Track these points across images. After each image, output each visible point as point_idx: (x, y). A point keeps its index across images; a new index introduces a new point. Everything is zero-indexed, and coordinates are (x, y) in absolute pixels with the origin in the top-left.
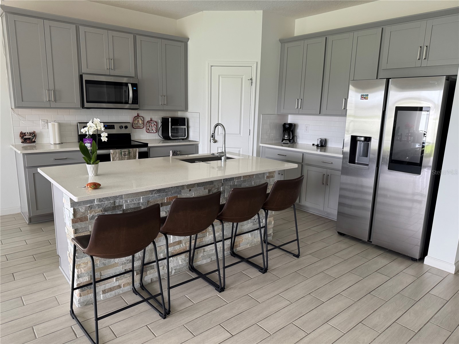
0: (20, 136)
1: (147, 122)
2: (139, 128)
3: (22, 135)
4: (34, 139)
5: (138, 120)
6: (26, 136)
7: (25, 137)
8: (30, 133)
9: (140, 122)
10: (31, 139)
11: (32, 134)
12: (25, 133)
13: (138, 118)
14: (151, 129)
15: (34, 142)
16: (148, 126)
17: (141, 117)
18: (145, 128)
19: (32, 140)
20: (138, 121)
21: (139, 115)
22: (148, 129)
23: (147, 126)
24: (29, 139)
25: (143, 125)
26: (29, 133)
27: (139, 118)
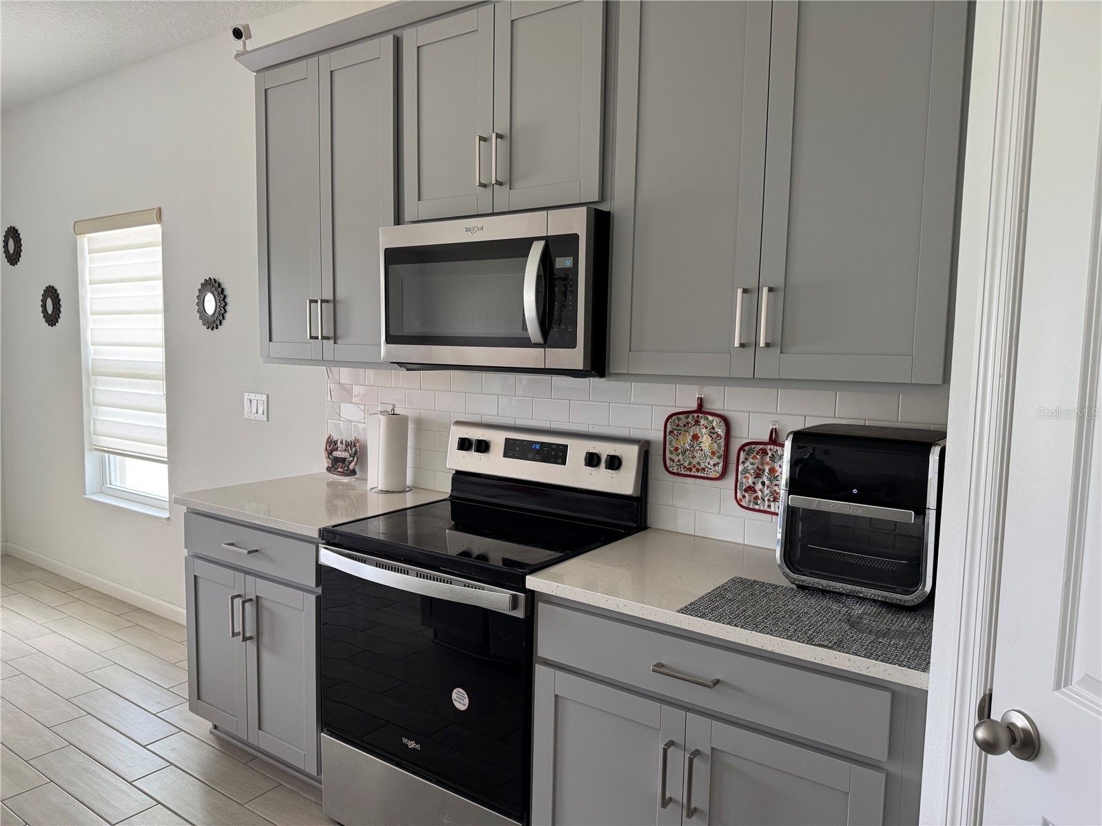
0: (326, 450)
1: (742, 448)
2: (699, 474)
3: (332, 445)
4: (353, 464)
5: (693, 430)
6: (337, 449)
7: (335, 454)
8: (348, 444)
9: (706, 442)
10: (347, 463)
11: (351, 445)
12: (336, 442)
13: (697, 423)
14: (766, 491)
15: (353, 473)
16: (746, 471)
17: (710, 418)
18: (730, 482)
19: (348, 467)
20: (695, 437)
21: (708, 407)
22: (750, 489)
23: (741, 468)
24: (343, 460)
25: (716, 460)
26: (344, 443)
27: (702, 422)
